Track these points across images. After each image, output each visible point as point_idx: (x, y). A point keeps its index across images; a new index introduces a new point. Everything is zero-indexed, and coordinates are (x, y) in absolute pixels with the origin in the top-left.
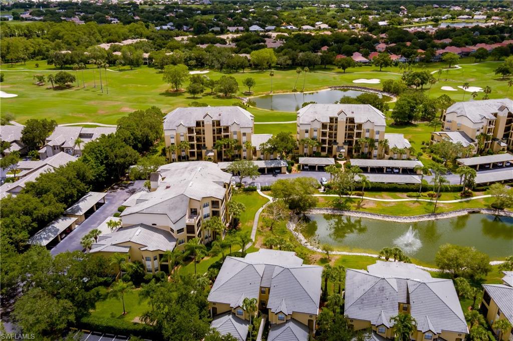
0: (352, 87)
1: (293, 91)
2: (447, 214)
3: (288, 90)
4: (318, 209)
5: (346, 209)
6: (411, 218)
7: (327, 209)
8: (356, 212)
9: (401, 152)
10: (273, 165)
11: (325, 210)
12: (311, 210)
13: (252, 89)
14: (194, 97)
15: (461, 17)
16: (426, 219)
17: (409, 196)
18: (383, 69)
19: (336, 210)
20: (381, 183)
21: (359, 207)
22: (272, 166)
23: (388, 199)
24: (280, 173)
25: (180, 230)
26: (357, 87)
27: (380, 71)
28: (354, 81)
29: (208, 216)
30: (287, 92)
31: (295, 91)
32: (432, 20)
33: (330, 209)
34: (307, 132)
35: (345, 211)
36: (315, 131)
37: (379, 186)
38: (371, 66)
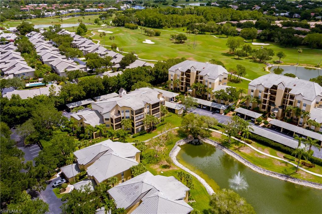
1: (315, 67)
2: (299, 181)
4: (210, 140)
5: (227, 147)
6: (264, 171)
7: (215, 143)
8: (231, 152)
10: (216, 106)
11: (214, 143)
12: (206, 140)
13: (282, 60)
14: (238, 58)
16: (277, 177)
17: (284, 157)
19: (221, 145)
20: (271, 140)
21: (238, 149)
22: (214, 107)
23: (266, 153)
24: (219, 113)
25: (107, 119)
29: (129, 118)
33: (217, 143)
34: (252, 91)
35: (226, 148)
36: (260, 92)
37: (267, 141)
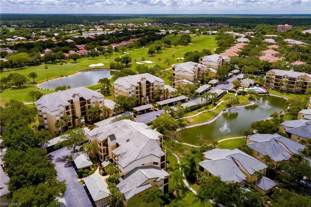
0: (92, 69)
3: (58, 77)
5: (185, 125)
8: (190, 125)
9: (176, 93)
13: (36, 80)
15: (90, 29)
17: (199, 111)
18: (94, 58)
21: (188, 122)
26: (95, 69)
27: (93, 59)
28: (90, 66)
30: (58, 78)
31: (62, 76)
32: (78, 32)
34: (130, 93)
38: (85, 57)
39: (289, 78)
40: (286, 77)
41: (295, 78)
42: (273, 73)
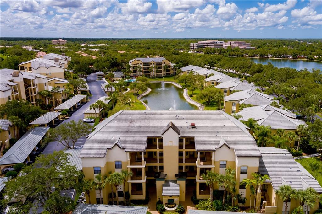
39: (156, 63)
40: (152, 63)
41: (161, 63)
42: (137, 62)
